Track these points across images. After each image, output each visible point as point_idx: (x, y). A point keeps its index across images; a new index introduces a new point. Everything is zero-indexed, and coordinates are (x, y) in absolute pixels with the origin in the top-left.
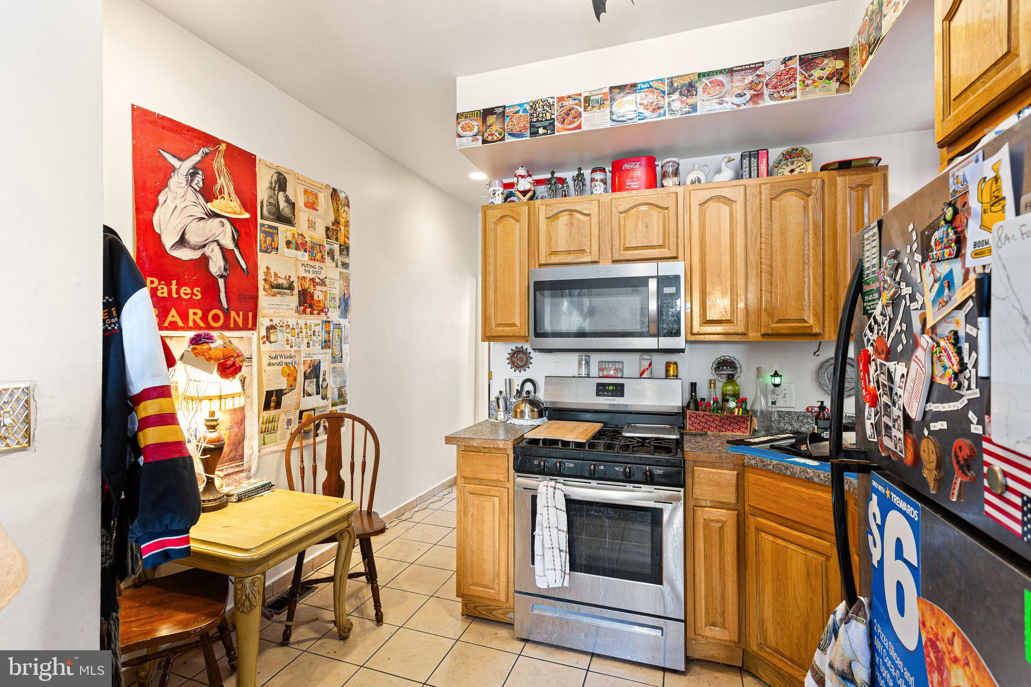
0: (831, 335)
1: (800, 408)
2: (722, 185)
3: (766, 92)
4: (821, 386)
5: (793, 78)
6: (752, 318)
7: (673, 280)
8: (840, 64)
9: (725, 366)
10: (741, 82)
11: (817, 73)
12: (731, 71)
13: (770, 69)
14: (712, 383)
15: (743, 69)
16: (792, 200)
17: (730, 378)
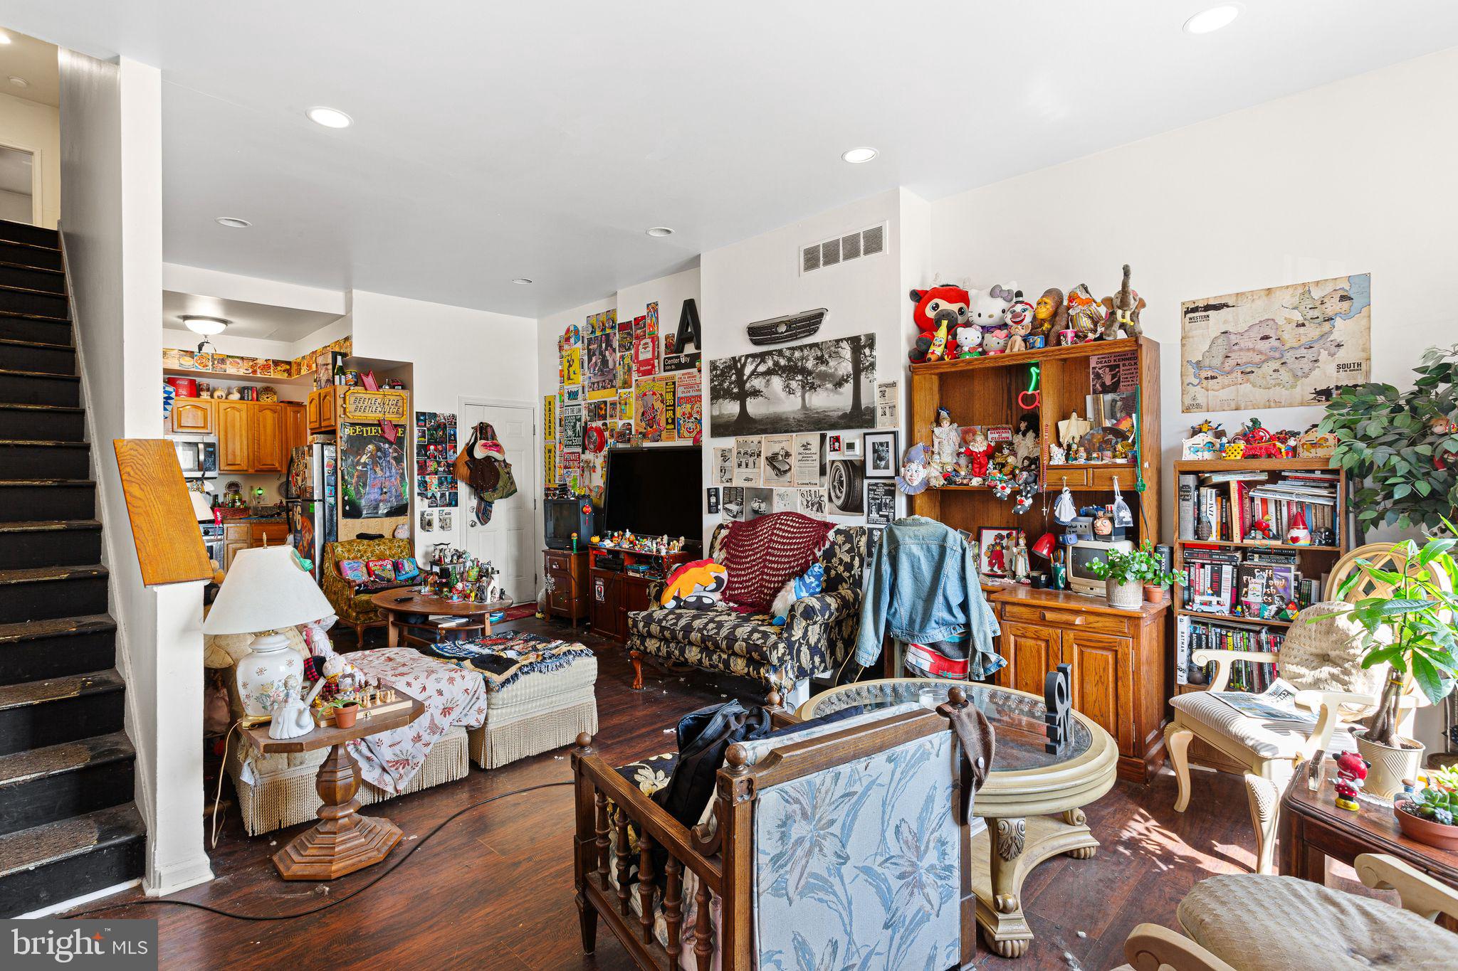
0: (285, 471)
1: (271, 505)
2: (234, 402)
3: (259, 371)
4: (280, 494)
5: (269, 368)
6: (251, 463)
7: (212, 445)
8: (288, 367)
9: (233, 487)
10: (248, 364)
11: (279, 368)
12: (242, 358)
13: (261, 362)
14: (225, 495)
15: (248, 359)
16: (269, 414)
17: (236, 492)
